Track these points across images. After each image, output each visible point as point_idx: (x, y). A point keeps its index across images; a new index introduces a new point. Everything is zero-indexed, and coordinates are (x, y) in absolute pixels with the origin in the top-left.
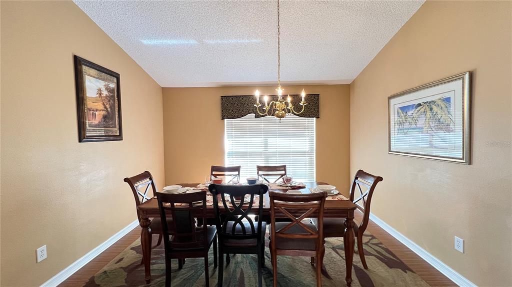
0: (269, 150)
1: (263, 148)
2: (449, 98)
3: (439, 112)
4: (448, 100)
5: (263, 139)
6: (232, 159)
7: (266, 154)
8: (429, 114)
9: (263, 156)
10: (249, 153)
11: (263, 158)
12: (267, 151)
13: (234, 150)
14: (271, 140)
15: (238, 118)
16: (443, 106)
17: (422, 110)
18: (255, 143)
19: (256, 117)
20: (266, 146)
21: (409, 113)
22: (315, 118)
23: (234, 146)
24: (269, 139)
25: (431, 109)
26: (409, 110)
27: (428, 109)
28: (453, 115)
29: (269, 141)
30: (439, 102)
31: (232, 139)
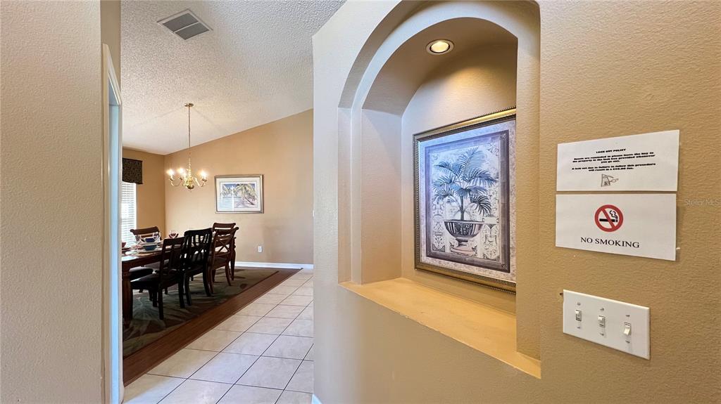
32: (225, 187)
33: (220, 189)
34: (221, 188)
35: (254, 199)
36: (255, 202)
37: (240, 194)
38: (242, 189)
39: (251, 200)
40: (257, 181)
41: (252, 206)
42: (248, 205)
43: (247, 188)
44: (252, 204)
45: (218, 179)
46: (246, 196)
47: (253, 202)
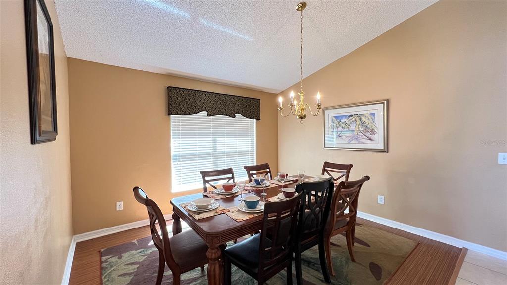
0: (218, 150)
1: (212, 148)
2: (374, 113)
3: (367, 121)
4: (373, 114)
5: (212, 139)
6: (179, 163)
7: (215, 155)
8: (359, 122)
9: (212, 157)
10: (198, 155)
11: (212, 160)
12: (216, 151)
13: (181, 152)
14: (220, 140)
15: (190, 114)
16: (370, 118)
17: (354, 119)
18: (203, 144)
19: (208, 115)
20: (215, 146)
21: (343, 121)
22: (255, 120)
23: (181, 147)
24: (218, 139)
25: (361, 119)
26: (342, 119)
27: (358, 119)
28: (377, 124)
29: (217, 141)
30: (367, 115)
31: (179, 139)
32: (334, 119)
33: (329, 123)
34: (330, 120)
35: (373, 132)
36: (375, 137)
37: (352, 127)
38: (356, 121)
39: (368, 134)
40: (379, 110)
41: (370, 142)
42: (364, 141)
43: (364, 119)
44: (370, 139)
45: (326, 111)
46: (362, 129)
47: (372, 137)
